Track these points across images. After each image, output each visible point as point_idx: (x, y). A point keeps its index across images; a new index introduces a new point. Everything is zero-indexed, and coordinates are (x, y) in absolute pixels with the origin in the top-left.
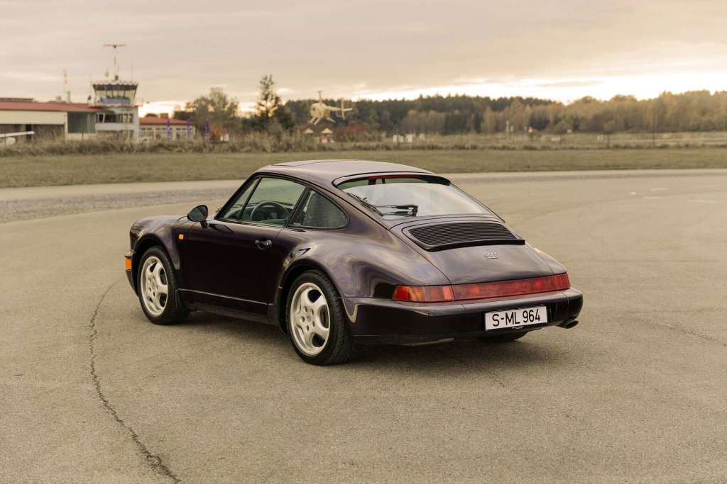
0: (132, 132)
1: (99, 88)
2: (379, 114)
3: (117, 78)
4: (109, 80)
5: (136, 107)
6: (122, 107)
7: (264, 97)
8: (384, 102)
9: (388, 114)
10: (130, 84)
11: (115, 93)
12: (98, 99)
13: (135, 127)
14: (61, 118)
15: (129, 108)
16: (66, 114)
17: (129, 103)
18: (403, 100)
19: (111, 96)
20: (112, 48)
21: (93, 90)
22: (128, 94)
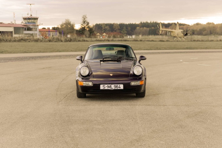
0: (36, 34)
1: (25, 19)
2: (127, 28)
3: (31, 15)
4: (29, 16)
5: (38, 25)
6: (33, 25)
7: (83, 22)
8: (128, 24)
9: (130, 28)
10: (36, 18)
11: (31, 21)
12: (25, 23)
13: (37, 32)
14: (11, 29)
15: (35, 26)
16: (13, 28)
17: (35, 24)
18: (135, 24)
19: (29, 22)
20: (30, 5)
21: (23, 20)
22: (35, 21)
